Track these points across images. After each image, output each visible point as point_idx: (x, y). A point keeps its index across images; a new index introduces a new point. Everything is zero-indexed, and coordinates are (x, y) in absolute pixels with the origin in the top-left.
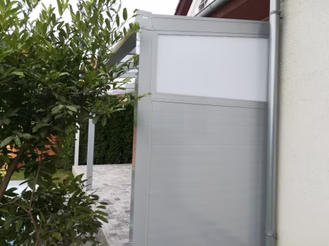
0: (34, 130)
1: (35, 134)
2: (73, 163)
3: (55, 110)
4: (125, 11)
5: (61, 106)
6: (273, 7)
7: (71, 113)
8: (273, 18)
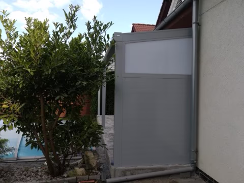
0: (69, 93)
1: (70, 94)
2: (97, 114)
3: (77, 84)
4: (108, 35)
5: (80, 82)
6: (194, 20)
7: (84, 85)
8: (194, 26)
